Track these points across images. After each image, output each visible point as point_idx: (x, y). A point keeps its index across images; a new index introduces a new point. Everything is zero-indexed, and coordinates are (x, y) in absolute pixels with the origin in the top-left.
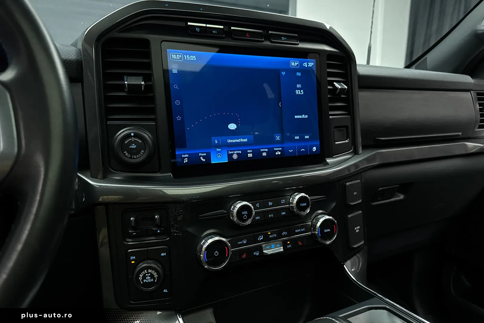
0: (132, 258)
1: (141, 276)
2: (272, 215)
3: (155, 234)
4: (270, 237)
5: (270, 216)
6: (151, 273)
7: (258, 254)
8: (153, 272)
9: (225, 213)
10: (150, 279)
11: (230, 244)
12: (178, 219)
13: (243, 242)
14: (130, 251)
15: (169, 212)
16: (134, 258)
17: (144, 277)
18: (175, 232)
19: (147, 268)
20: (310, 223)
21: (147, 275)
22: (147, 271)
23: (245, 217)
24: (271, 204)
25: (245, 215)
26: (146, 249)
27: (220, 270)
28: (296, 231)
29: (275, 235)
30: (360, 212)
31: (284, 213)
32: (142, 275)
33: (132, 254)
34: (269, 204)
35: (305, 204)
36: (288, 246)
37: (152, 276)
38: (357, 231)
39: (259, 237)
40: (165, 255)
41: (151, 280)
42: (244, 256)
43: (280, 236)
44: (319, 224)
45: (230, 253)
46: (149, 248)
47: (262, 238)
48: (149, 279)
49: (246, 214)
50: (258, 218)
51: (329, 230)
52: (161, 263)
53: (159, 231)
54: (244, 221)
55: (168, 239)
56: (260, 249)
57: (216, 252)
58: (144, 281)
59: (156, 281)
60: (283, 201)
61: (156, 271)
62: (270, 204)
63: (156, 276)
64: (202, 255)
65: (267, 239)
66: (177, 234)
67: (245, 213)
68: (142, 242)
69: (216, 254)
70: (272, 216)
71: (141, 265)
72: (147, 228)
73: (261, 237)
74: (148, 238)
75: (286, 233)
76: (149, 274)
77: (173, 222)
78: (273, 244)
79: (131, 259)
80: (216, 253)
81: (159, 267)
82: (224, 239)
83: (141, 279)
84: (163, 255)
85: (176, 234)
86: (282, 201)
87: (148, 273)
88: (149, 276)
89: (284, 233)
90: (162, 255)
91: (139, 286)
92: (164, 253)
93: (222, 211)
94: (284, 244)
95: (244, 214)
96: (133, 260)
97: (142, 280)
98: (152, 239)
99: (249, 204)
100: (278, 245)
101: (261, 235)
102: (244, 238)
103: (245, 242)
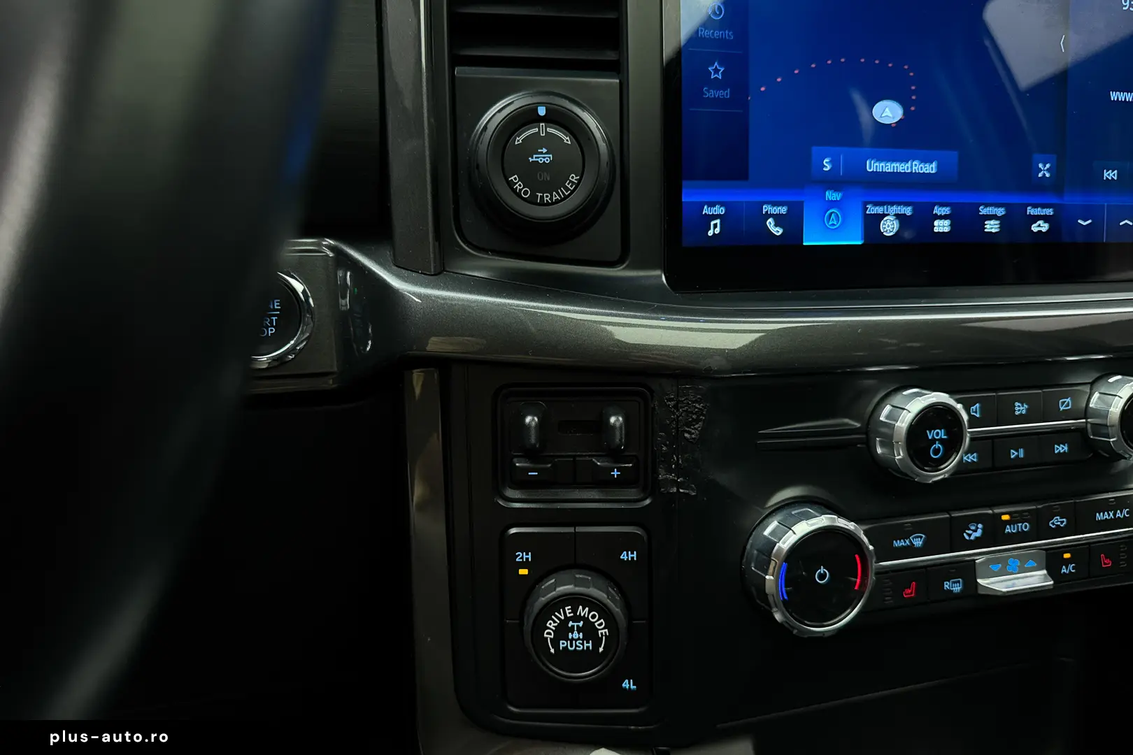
0: (522, 558)
1: (551, 625)
2: (1021, 451)
3: (602, 481)
4: (1008, 530)
5: (1013, 454)
6: (585, 619)
7: (957, 588)
8: (594, 617)
10: (583, 640)
11: (871, 547)
12: (686, 435)
13: (910, 542)
14: (513, 531)
15: (654, 409)
16: (527, 559)
17: (562, 631)
18: (674, 483)
19: (574, 600)
21: (571, 624)
22: (574, 610)
26: (571, 530)
27: (826, 635)
28: (1099, 516)
29: (1025, 526)
31: (1061, 449)
32: (555, 622)
33: (523, 542)
36: (1064, 570)
37: (589, 631)
39: (969, 529)
40: (632, 558)
41: (586, 645)
42: (909, 593)
43: (1039, 531)
45: (872, 578)
46: (580, 529)
47: (978, 534)
48: (577, 642)
50: (969, 457)
52: (621, 591)
53: (616, 473)
55: (648, 502)
56: (968, 571)
57: (822, 570)
58: (563, 644)
59: (601, 649)
61: (604, 612)
63: (603, 632)
64: (773, 576)
65: (994, 535)
66: (678, 490)
67: (937, 434)
68: (559, 506)
69: (822, 577)
70: (1022, 455)
71: (554, 587)
72: (574, 457)
73: (975, 531)
74: (577, 494)
75: (1062, 522)
76: (581, 624)
77: (666, 445)
78: (1014, 557)
79: (517, 560)
80: (822, 575)
81: (613, 600)
82: (851, 526)
83: (552, 637)
84: (626, 558)
85: (675, 490)
87: (576, 618)
88: (579, 629)
89: (1058, 521)
90: (624, 556)
91: (544, 664)
92: (632, 553)
93: (846, 420)
94: (1052, 562)
96: (523, 565)
97: (555, 643)
98: (589, 499)
99: (951, 402)
100: (1032, 563)
101: (977, 519)
102: (917, 528)
103: (918, 543)
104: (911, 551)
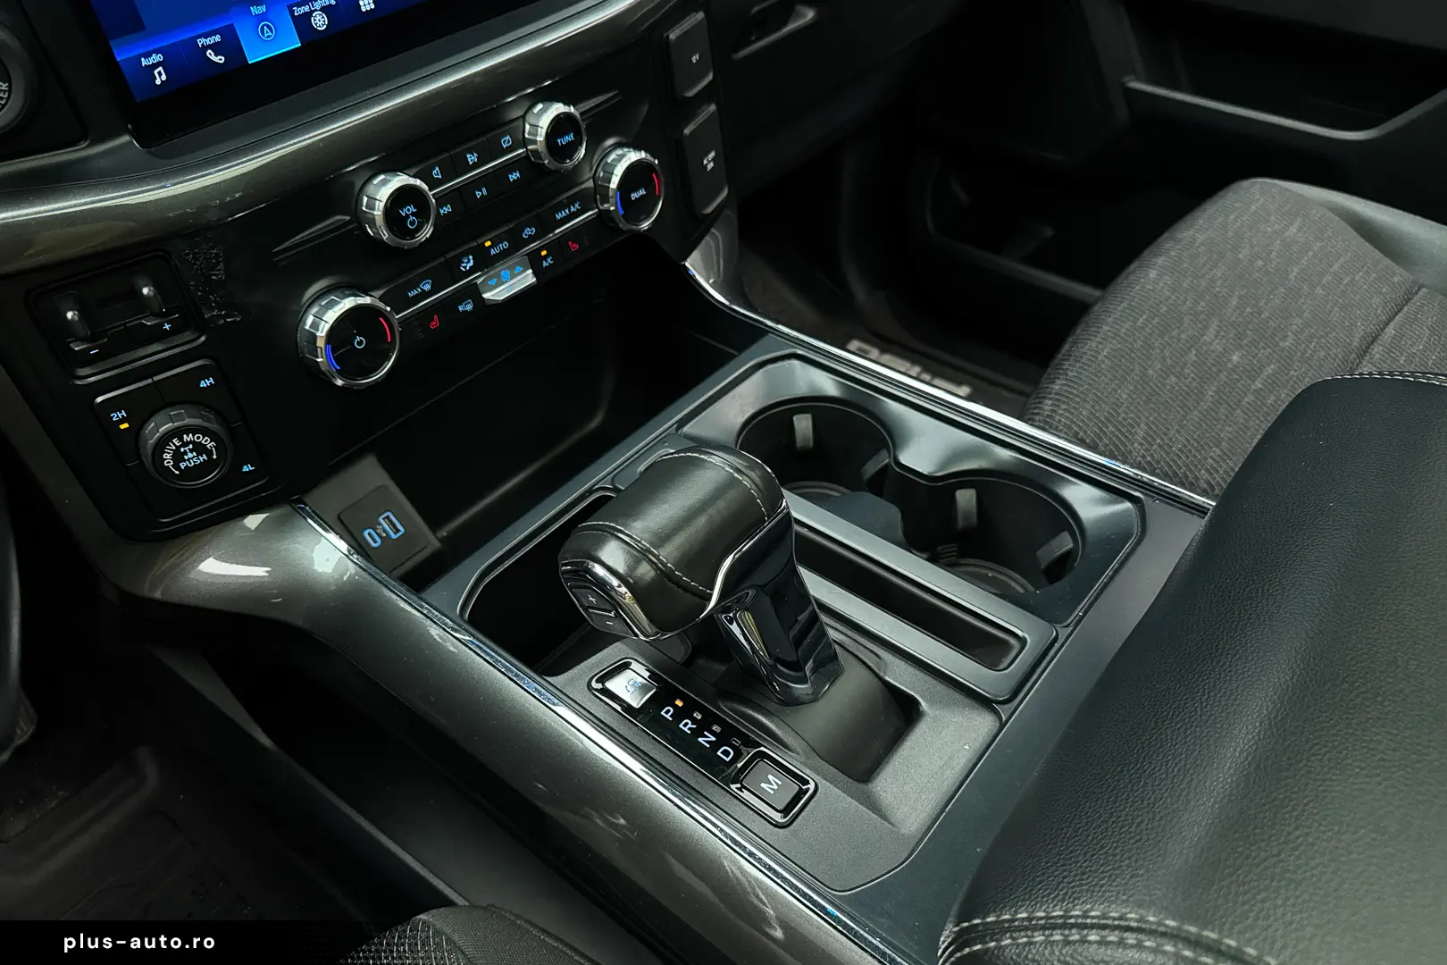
0: (118, 417)
1: (167, 456)
2: (484, 190)
3: (156, 335)
4: (493, 252)
5: (478, 194)
6: (192, 442)
7: (469, 307)
8: (198, 438)
9: (348, 223)
10: (197, 456)
11: (388, 309)
12: (214, 277)
13: (421, 289)
14: (99, 400)
15: (176, 265)
16: (123, 416)
17: (178, 457)
18: (219, 316)
19: (178, 433)
20: (590, 184)
21: (182, 450)
22: (181, 439)
23: (412, 223)
24: (476, 160)
25: (411, 218)
26: (150, 381)
27: (379, 380)
28: (559, 216)
29: (505, 245)
30: (713, 107)
31: (514, 176)
32: (169, 453)
33: (112, 405)
34: (469, 160)
35: (570, 138)
36: (545, 264)
37: (199, 448)
38: (711, 166)
39: (463, 263)
40: (210, 383)
41: (201, 459)
42: (435, 324)
43: (517, 243)
44: (614, 183)
45: (397, 329)
46: (156, 379)
47: (471, 263)
48: (192, 459)
49: (413, 214)
50: (446, 210)
51: (642, 192)
52: (211, 408)
53: (167, 327)
54: (413, 234)
55: (203, 339)
56: (473, 292)
57: (358, 338)
58: (182, 466)
59: (215, 457)
60: (506, 141)
61: (205, 432)
62: (472, 158)
63: (210, 445)
64: (322, 357)
65: (485, 262)
66: (225, 321)
67: (408, 210)
68: (129, 367)
69: (360, 343)
70: (485, 192)
71: (157, 427)
72: (124, 324)
73: (469, 262)
74: (142, 352)
75: (532, 231)
76: (191, 446)
77: (200, 291)
78: (504, 269)
79: (114, 419)
80: (360, 342)
81: (209, 420)
82: (367, 300)
83: (172, 463)
84: (205, 385)
85: (222, 321)
86: (504, 142)
87: (186, 444)
88: (191, 451)
89: (529, 232)
90: (203, 384)
91: (175, 483)
92: (209, 380)
93: (338, 217)
94: (534, 261)
95: (407, 216)
96: (122, 421)
97: (176, 466)
98: (154, 352)
99: (412, 181)
100: (519, 269)
101: (466, 254)
102: (422, 278)
103: (427, 287)
104: (425, 295)
